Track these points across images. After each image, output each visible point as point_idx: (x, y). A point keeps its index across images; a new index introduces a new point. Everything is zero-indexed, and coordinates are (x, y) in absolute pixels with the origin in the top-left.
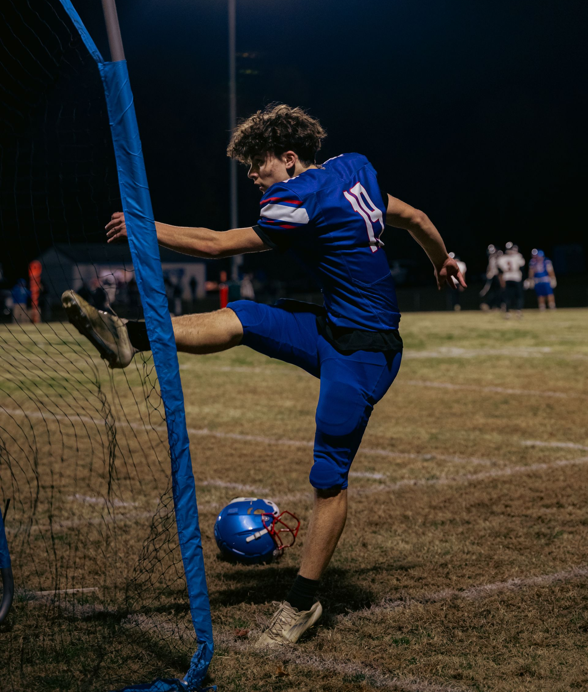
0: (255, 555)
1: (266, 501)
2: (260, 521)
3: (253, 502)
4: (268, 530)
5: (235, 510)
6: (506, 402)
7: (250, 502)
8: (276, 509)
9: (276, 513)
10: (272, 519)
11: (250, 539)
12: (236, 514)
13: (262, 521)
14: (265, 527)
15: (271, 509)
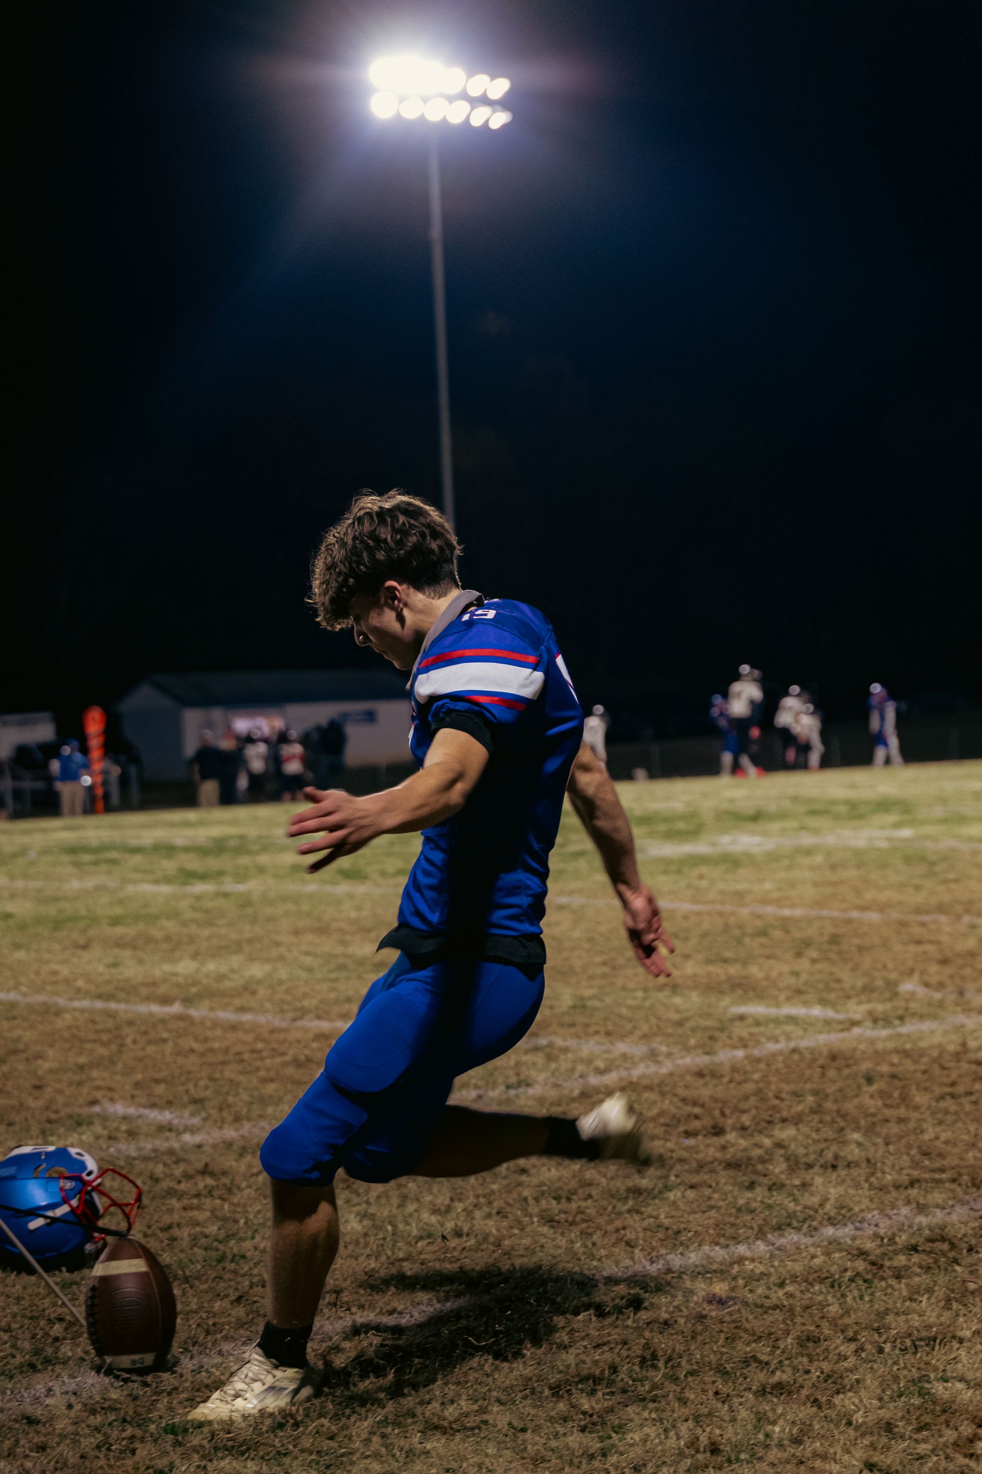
0: (48, 1255)
1: (73, 1151)
2: (57, 1189)
3: (48, 1154)
4: (70, 1206)
5: (11, 1170)
6: (763, 933)
7: (39, 1154)
8: (91, 1164)
9: (90, 1173)
10: (80, 1186)
11: (35, 1224)
12: (12, 1178)
13: (62, 1189)
14: (65, 1201)
15: (83, 1165)
